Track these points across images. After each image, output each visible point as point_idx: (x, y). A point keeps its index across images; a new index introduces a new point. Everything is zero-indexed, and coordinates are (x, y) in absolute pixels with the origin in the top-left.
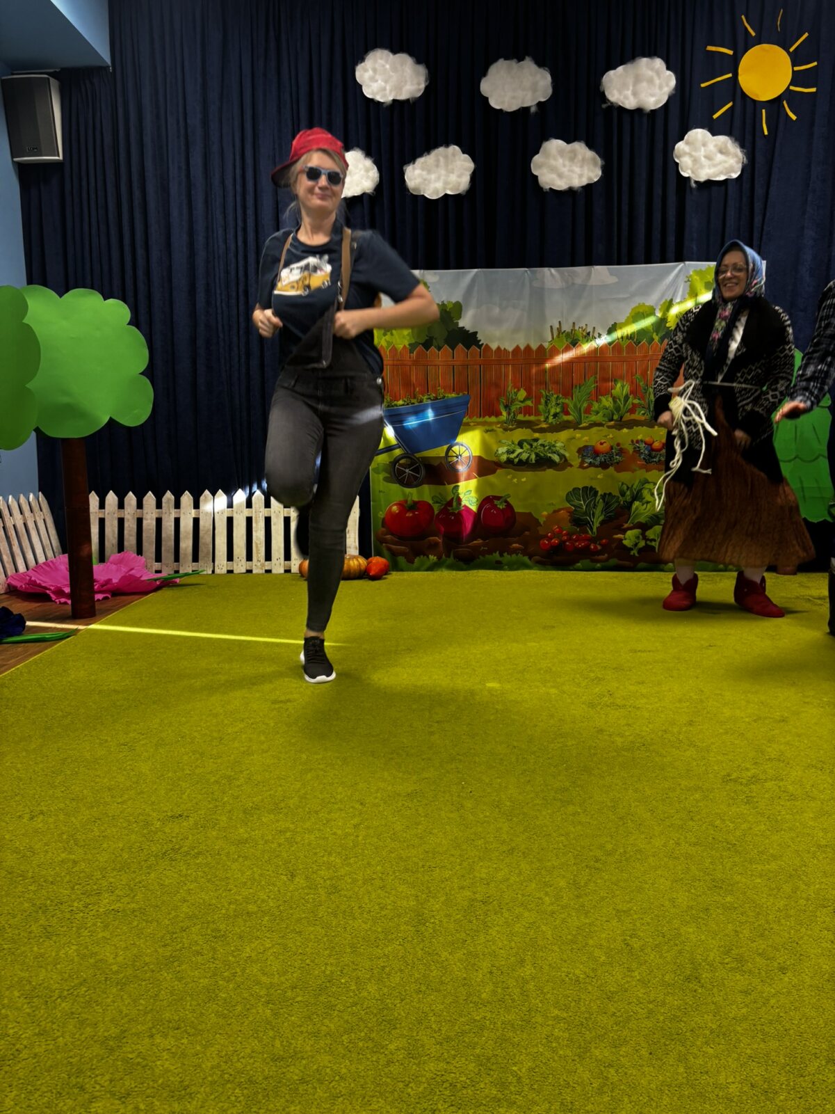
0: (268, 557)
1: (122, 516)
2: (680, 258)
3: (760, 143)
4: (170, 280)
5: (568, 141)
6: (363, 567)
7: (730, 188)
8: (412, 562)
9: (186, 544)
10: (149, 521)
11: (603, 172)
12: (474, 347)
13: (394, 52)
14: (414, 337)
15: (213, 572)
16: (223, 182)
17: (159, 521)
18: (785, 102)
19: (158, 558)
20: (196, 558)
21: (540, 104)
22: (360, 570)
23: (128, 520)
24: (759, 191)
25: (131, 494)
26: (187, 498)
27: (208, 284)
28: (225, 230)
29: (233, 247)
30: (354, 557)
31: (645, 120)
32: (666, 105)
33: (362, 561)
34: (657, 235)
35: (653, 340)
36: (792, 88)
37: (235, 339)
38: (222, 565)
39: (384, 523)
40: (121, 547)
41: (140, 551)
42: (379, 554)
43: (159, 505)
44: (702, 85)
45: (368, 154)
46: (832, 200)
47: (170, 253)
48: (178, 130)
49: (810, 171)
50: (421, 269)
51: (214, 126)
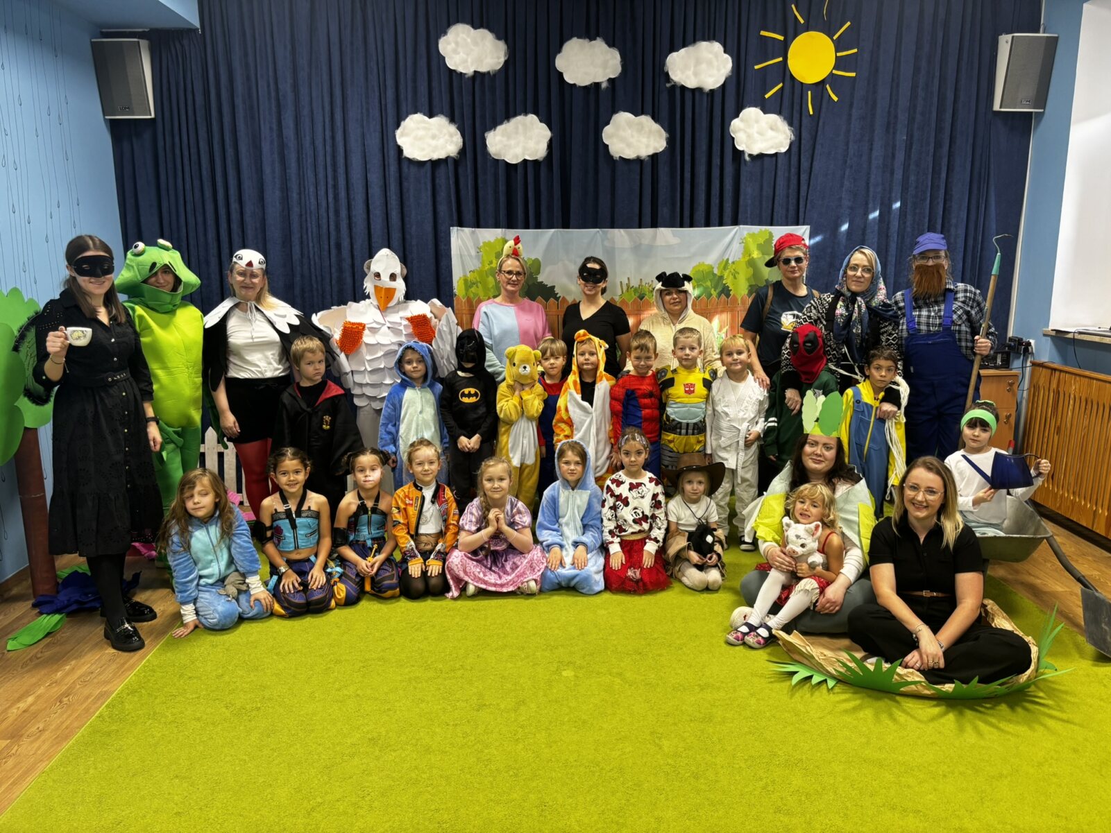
2: (735, 222)
3: (805, 121)
4: (264, 231)
5: (636, 115)
7: (780, 160)
11: (667, 143)
13: (475, 27)
16: (313, 143)
18: (828, 86)
21: (611, 81)
24: (805, 164)
27: (302, 237)
28: (317, 188)
29: (324, 204)
31: (705, 98)
32: (723, 86)
34: (715, 201)
35: (711, 295)
36: (835, 72)
44: (756, 67)
45: (452, 120)
46: (869, 174)
47: (263, 207)
48: (269, 93)
49: (848, 149)
50: (502, 228)
51: (304, 91)
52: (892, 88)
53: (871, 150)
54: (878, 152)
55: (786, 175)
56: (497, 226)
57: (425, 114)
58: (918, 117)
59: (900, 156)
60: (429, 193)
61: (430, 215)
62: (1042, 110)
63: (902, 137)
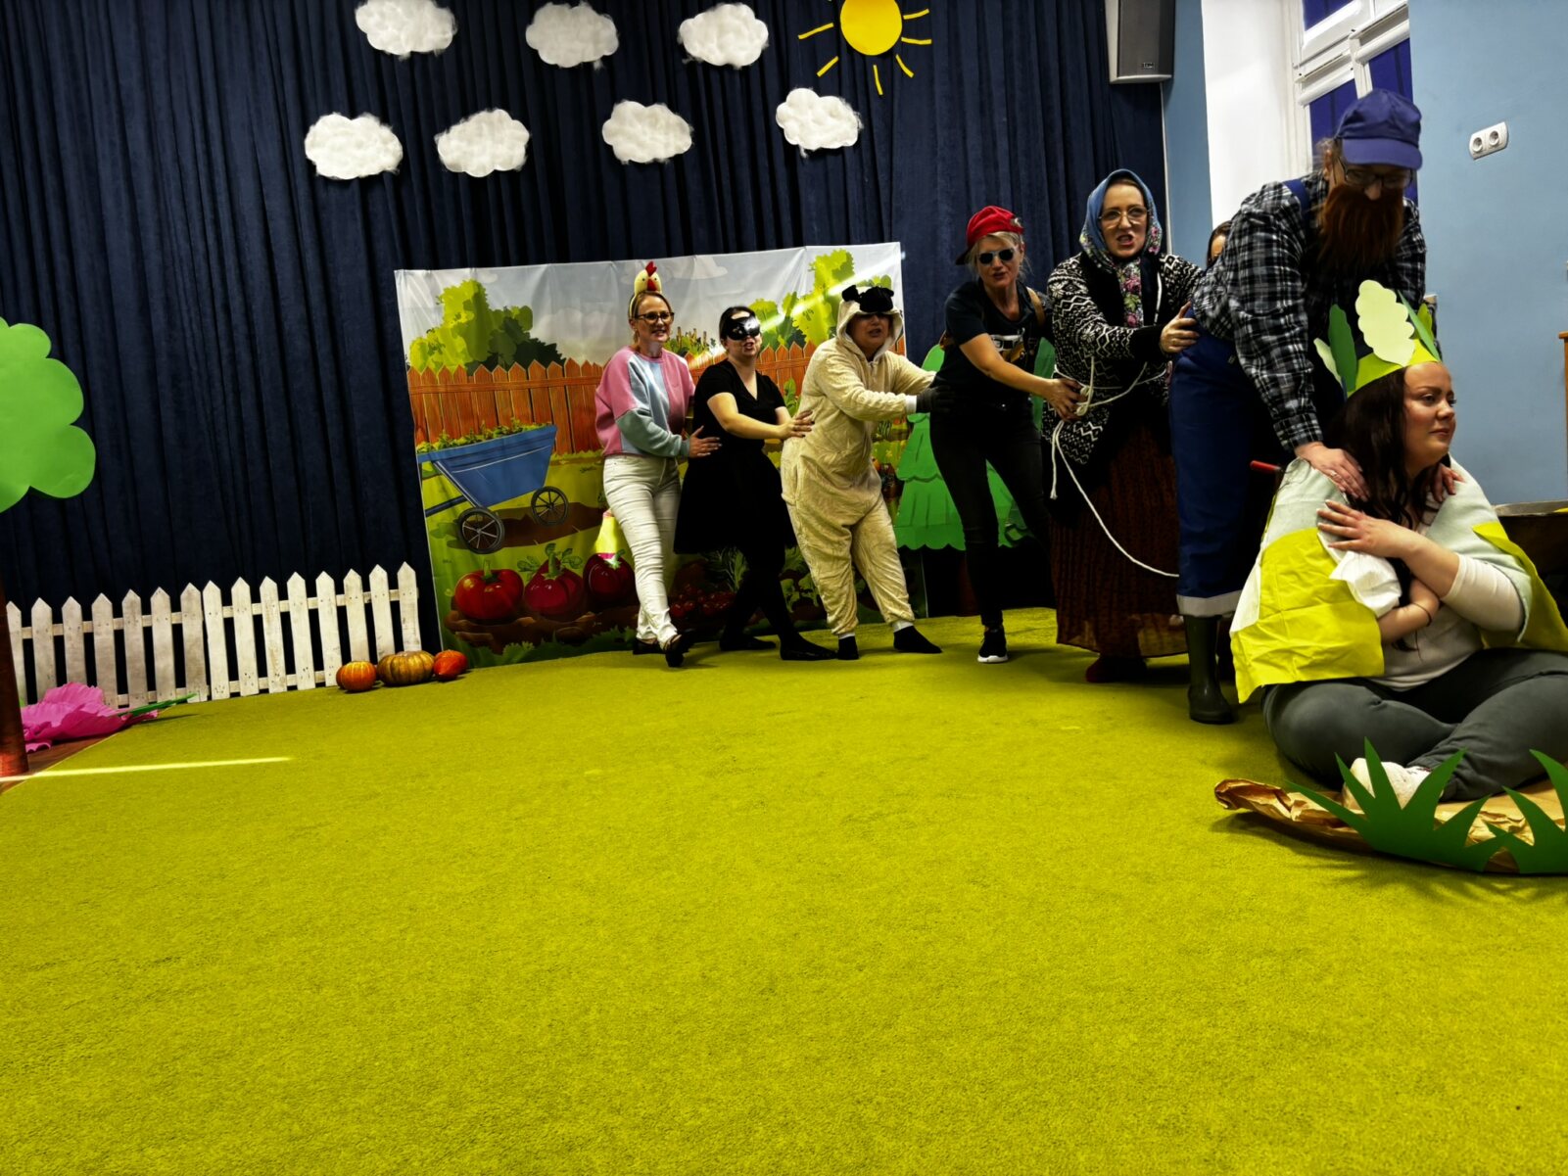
0: (290, 668)
1: (61, 634)
2: (799, 242)
3: (875, 105)
4: (109, 294)
5: (646, 104)
6: (428, 666)
7: (848, 156)
8: (501, 653)
9: (165, 663)
10: (104, 636)
11: (693, 139)
12: (553, 364)
14: (471, 354)
15: (210, 698)
16: (178, 160)
17: (119, 636)
18: (898, 57)
19: (122, 687)
20: (180, 681)
21: (604, 59)
22: (425, 671)
23: (70, 638)
24: (882, 160)
25: (71, 600)
26: (160, 598)
27: (167, 299)
28: (188, 225)
29: (200, 246)
30: (416, 653)
31: (737, 78)
32: (760, 61)
33: (427, 658)
35: (778, 343)
36: (904, 40)
37: (216, 372)
38: (221, 685)
39: (454, 604)
40: (61, 677)
41: (92, 679)
42: (450, 646)
43: (117, 612)
44: (801, 37)
45: (384, 120)
46: (967, 169)
47: (106, 259)
48: (107, 94)
49: (936, 136)
50: (471, 266)
51: (159, 85)
52: (979, 58)
53: (964, 138)
54: (974, 140)
55: (859, 176)
56: (463, 265)
57: (343, 114)
58: (1018, 94)
59: (1003, 144)
60: (359, 225)
61: (362, 256)
62: (1169, 76)
63: (1000, 119)
